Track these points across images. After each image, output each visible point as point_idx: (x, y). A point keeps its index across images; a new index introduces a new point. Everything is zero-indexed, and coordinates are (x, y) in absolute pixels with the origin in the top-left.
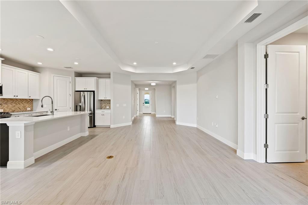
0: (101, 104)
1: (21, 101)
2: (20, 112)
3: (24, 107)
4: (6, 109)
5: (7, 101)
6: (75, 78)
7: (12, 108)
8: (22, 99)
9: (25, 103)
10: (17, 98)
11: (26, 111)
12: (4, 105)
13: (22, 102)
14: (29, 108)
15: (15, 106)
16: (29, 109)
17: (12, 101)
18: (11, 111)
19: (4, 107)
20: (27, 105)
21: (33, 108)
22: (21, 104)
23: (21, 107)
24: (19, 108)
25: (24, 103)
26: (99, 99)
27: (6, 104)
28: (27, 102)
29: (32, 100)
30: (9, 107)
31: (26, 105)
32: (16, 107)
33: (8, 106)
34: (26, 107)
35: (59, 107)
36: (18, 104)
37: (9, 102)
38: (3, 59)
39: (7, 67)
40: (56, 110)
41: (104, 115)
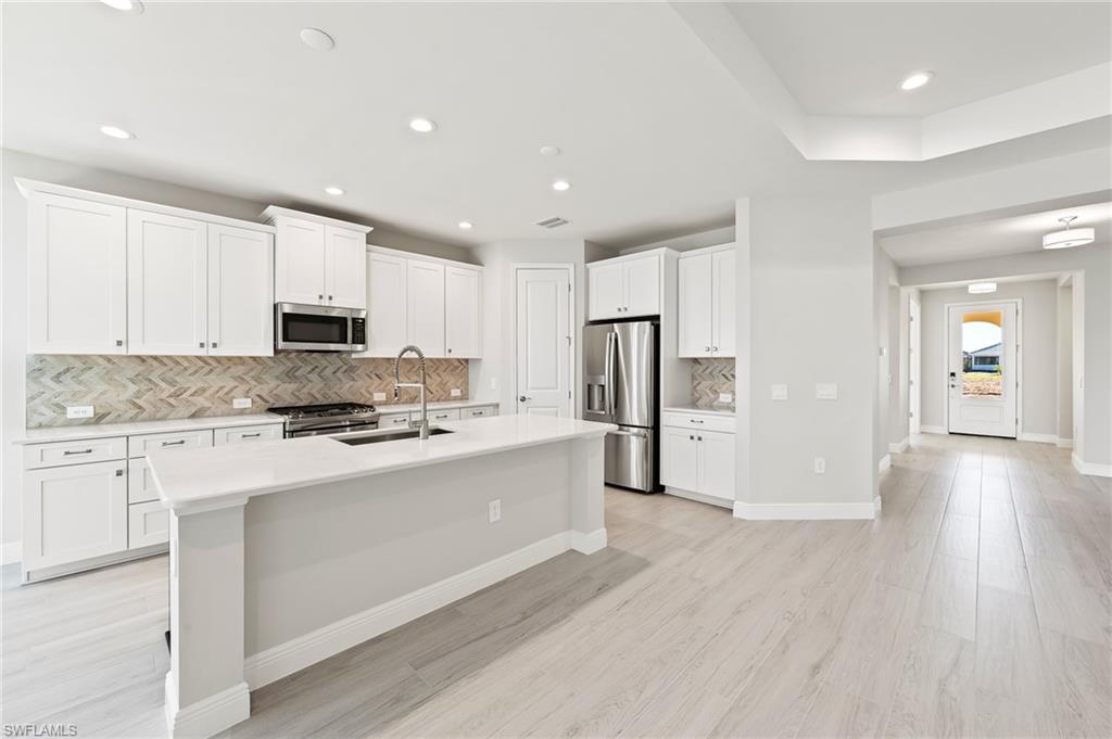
0: (693, 378)
1: (435, 367)
2: (431, 401)
3: (442, 385)
6: (589, 265)
7: (410, 390)
8: (438, 360)
9: (444, 371)
11: (448, 399)
13: (437, 369)
14: (458, 388)
16: (456, 392)
17: (409, 367)
18: (406, 397)
19: (389, 387)
20: (450, 379)
21: (467, 389)
23: (434, 386)
24: (429, 390)
25: (441, 373)
26: (682, 355)
28: (452, 368)
29: (467, 361)
31: (447, 378)
34: (448, 385)
35: (532, 389)
37: (402, 371)
38: (370, 229)
39: (385, 255)
40: (523, 399)
41: (700, 439)
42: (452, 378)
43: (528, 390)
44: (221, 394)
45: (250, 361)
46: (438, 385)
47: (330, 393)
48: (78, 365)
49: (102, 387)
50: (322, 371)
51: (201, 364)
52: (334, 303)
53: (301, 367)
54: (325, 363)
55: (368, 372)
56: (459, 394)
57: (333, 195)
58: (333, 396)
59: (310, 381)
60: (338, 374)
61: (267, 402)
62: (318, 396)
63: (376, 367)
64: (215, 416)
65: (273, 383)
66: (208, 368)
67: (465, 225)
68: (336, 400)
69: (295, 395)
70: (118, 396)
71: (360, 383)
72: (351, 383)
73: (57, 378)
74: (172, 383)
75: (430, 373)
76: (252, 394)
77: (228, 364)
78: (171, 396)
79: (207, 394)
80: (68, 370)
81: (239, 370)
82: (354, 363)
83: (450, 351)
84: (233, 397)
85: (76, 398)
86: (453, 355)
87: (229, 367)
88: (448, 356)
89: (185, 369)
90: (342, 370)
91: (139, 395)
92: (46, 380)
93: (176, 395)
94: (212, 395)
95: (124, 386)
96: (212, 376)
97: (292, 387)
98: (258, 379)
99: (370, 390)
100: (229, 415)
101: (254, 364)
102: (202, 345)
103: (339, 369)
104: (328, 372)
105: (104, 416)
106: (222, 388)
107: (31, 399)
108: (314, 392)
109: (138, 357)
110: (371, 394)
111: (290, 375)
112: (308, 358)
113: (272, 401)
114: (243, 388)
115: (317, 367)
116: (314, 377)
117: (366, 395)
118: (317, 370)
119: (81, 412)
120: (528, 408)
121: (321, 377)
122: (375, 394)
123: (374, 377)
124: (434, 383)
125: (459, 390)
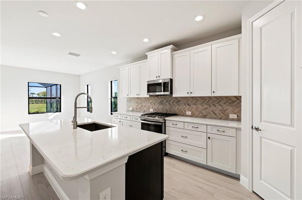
1: (218, 101)
2: (215, 118)
3: (223, 111)
5: (196, 100)
7: (203, 112)
9: (225, 103)
10: (192, 95)
11: (227, 119)
12: (193, 106)
14: (235, 113)
15: (207, 108)
16: (233, 116)
18: (201, 115)
19: (193, 109)
21: (240, 116)
22: (217, 105)
23: (217, 111)
24: (214, 113)
25: (222, 105)
27: (196, 105)
28: (230, 101)
30: (199, 110)
31: (227, 107)
32: (209, 111)
33: (198, 108)
34: (227, 112)
35: (263, 122)
36: (212, 105)
37: (199, 102)
38: (171, 46)
39: (180, 54)
40: (257, 129)
42: (230, 107)
43: (261, 122)
44: (148, 107)
46: (220, 111)
47: (172, 109)
49: (133, 104)
50: (169, 102)
53: (164, 100)
55: (184, 103)
58: (173, 111)
59: (166, 105)
60: (174, 103)
61: (156, 110)
62: (168, 110)
63: (187, 101)
65: (157, 105)
66: (146, 100)
67: (199, 18)
69: (162, 109)
70: (135, 106)
71: (181, 107)
72: (178, 107)
73: (129, 102)
74: (141, 104)
75: (215, 104)
79: (146, 107)
80: (130, 100)
81: (151, 101)
83: (214, 92)
84: (150, 108)
85: (130, 106)
86: (217, 94)
87: (149, 100)
88: (213, 95)
89: (143, 101)
90: (176, 101)
91: (137, 106)
93: (141, 107)
95: (135, 104)
96: (147, 102)
97: (162, 106)
98: (155, 104)
99: (185, 110)
102: (137, 95)
103: (174, 101)
104: (171, 102)
105: (133, 110)
106: (148, 106)
107: (127, 105)
108: (167, 109)
110: (185, 112)
111: (161, 103)
112: (166, 97)
113: (157, 110)
114: (152, 106)
115: (168, 100)
116: (167, 104)
117: (184, 112)
118: (168, 101)
119: (131, 109)
120: (261, 138)
121: (169, 104)
122: (187, 112)
123: (187, 104)
124: (218, 109)
125: (236, 115)
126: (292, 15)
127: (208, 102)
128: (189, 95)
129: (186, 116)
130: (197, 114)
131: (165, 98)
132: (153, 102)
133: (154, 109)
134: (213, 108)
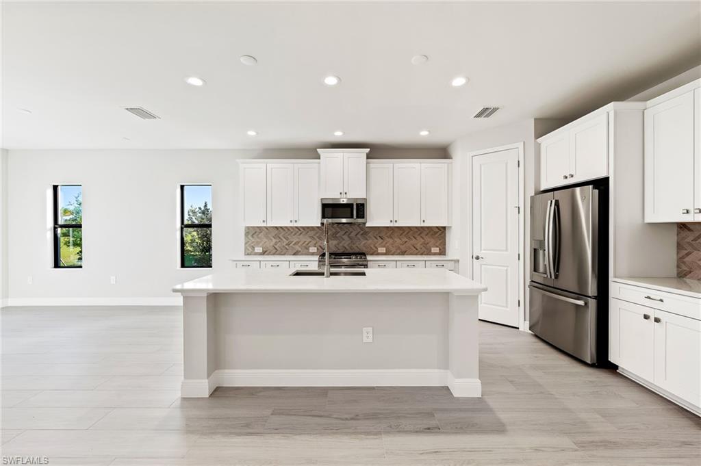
1: (419, 232)
2: (416, 254)
3: (425, 244)
4: (390, 246)
5: (391, 232)
6: (539, 139)
7: (402, 247)
9: (426, 235)
11: (429, 253)
12: (388, 239)
13: (421, 233)
14: (437, 247)
15: (406, 242)
16: (435, 250)
17: (401, 232)
18: (398, 251)
19: (388, 244)
20: (431, 241)
21: (445, 248)
22: (418, 238)
23: (419, 245)
24: (415, 247)
25: (424, 237)
27: (391, 237)
28: (432, 232)
29: (444, 227)
30: (396, 244)
31: (429, 240)
32: (409, 245)
33: (394, 242)
34: (430, 244)
35: (484, 250)
36: (412, 237)
37: (396, 235)
38: (368, 150)
39: (378, 164)
40: (477, 258)
41: (657, 320)
42: (433, 241)
43: (481, 250)
44: (305, 245)
45: (317, 229)
46: (421, 244)
47: (354, 246)
48: (258, 231)
49: (265, 240)
51: (297, 230)
52: (349, 196)
53: (339, 232)
54: (351, 230)
55: (375, 235)
56: (438, 251)
57: (338, 136)
58: (356, 248)
59: (344, 240)
60: (358, 236)
62: (347, 247)
63: (379, 233)
64: (302, 255)
66: (300, 232)
68: (357, 251)
69: (337, 247)
70: (270, 244)
71: (370, 241)
72: (365, 241)
73: (252, 236)
74: (287, 239)
75: (416, 236)
76: (317, 245)
77: (308, 230)
78: (287, 245)
79: (299, 244)
80: (256, 233)
81: (312, 233)
82: (367, 230)
83: (424, 221)
84: (309, 246)
85: (258, 244)
87: (308, 232)
88: (423, 225)
89: (292, 232)
90: (361, 233)
91: (276, 244)
92: (250, 236)
93: (288, 244)
94: (301, 245)
95: (271, 240)
96: (301, 236)
97: (335, 242)
98: (320, 238)
99: (376, 245)
100: (307, 255)
101: (318, 230)
102: (291, 221)
104: (353, 235)
105: (266, 252)
106: (305, 242)
107: (246, 244)
108: (345, 245)
109: (276, 227)
110: (377, 248)
111: (334, 236)
114: (314, 242)
115: (347, 232)
116: (345, 237)
117: (374, 248)
118: (347, 234)
119: (259, 249)
120: (481, 265)
121: (349, 237)
122: (379, 249)
123: (378, 238)
124: (419, 243)
125: (438, 249)
126: (507, 164)
127: (408, 233)
128: (391, 225)
129: (378, 254)
130: (393, 250)
131: (341, 228)
132: (317, 235)
133: (319, 248)
134: (414, 241)
